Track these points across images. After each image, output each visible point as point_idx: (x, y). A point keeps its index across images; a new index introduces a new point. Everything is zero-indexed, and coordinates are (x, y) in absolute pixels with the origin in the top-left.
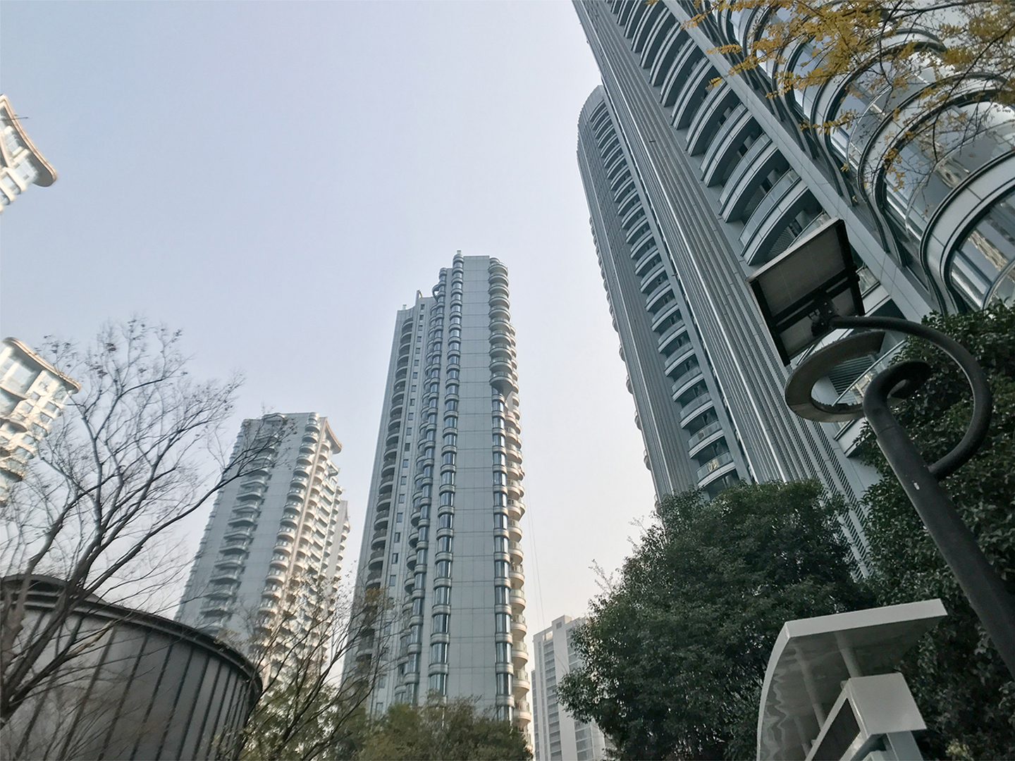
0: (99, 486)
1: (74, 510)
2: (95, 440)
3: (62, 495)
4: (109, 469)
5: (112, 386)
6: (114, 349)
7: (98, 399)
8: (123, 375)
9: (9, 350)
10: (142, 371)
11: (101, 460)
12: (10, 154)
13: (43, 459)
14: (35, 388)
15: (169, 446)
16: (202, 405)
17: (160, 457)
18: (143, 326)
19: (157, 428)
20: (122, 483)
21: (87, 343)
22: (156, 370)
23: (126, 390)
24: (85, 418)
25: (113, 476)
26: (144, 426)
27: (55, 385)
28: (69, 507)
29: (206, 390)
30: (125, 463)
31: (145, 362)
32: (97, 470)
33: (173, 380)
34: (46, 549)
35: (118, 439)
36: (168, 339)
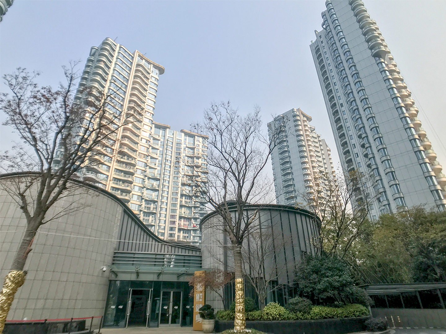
0: (231, 167)
1: (227, 178)
2: (222, 153)
3: (221, 174)
4: (231, 160)
5: (217, 132)
6: (212, 119)
7: (216, 138)
8: (219, 127)
9: (183, 134)
10: (224, 122)
11: (227, 158)
12: (149, 69)
13: (210, 165)
14: (196, 143)
15: (246, 145)
16: (250, 125)
17: (245, 150)
18: (216, 106)
19: (239, 140)
20: (237, 164)
21: (202, 121)
22: (228, 120)
23: (222, 131)
24: (215, 147)
25: (233, 162)
26: (234, 141)
27: (201, 139)
28: (225, 178)
29: (248, 119)
30: (235, 157)
31: (223, 118)
32: (227, 162)
33: (236, 121)
34: (226, 192)
35: (228, 150)
36: (226, 107)
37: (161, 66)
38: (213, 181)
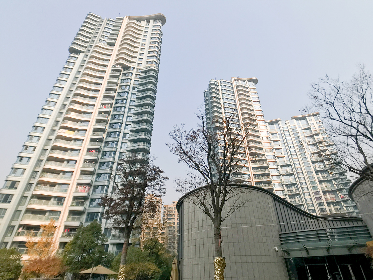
0: (358, 131)
1: (359, 142)
2: (342, 121)
3: (351, 141)
4: (355, 125)
5: (328, 105)
6: (317, 97)
7: (329, 111)
8: (327, 100)
9: (294, 120)
10: (331, 94)
11: (350, 125)
13: (334, 136)
14: (309, 122)
15: (365, 104)
16: (360, 84)
17: (367, 109)
18: (316, 84)
19: (354, 103)
20: (364, 125)
22: (334, 90)
23: (332, 102)
24: (332, 119)
25: (358, 125)
26: (350, 106)
27: (312, 117)
28: (357, 143)
29: (355, 80)
30: (358, 120)
31: (328, 91)
32: (353, 128)
33: (342, 87)
34: (365, 157)
35: (347, 116)
36: (326, 80)
37: (254, 78)
38: (346, 150)
